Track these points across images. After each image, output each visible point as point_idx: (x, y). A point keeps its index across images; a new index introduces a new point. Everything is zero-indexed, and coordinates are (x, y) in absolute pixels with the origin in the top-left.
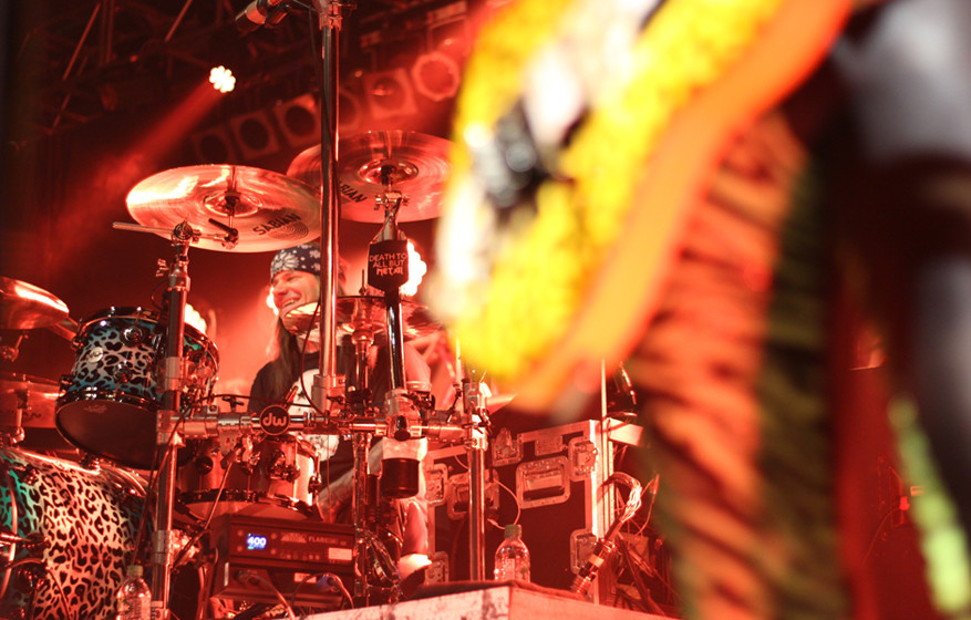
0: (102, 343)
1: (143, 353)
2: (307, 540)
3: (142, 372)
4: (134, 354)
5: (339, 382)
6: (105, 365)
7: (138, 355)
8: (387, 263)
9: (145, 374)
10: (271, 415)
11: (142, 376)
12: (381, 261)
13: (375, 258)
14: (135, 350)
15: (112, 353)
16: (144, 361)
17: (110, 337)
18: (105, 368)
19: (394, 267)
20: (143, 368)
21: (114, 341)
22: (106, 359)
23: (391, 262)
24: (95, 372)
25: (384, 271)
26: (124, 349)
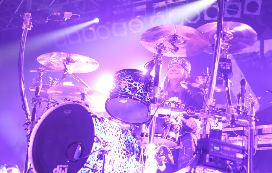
0: (126, 80)
1: (141, 85)
2: (231, 149)
3: (140, 91)
4: (138, 85)
5: (213, 101)
6: (128, 87)
7: (139, 85)
8: (225, 65)
9: (141, 92)
10: (190, 109)
11: (140, 92)
12: (223, 64)
13: (221, 63)
14: (138, 83)
15: (130, 83)
16: (141, 87)
17: (129, 78)
18: (128, 88)
19: (228, 67)
20: (141, 90)
21: (131, 80)
22: (128, 85)
23: (226, 65)
24: (124, 89)
25: (224, 68)
26: (134, 82)
